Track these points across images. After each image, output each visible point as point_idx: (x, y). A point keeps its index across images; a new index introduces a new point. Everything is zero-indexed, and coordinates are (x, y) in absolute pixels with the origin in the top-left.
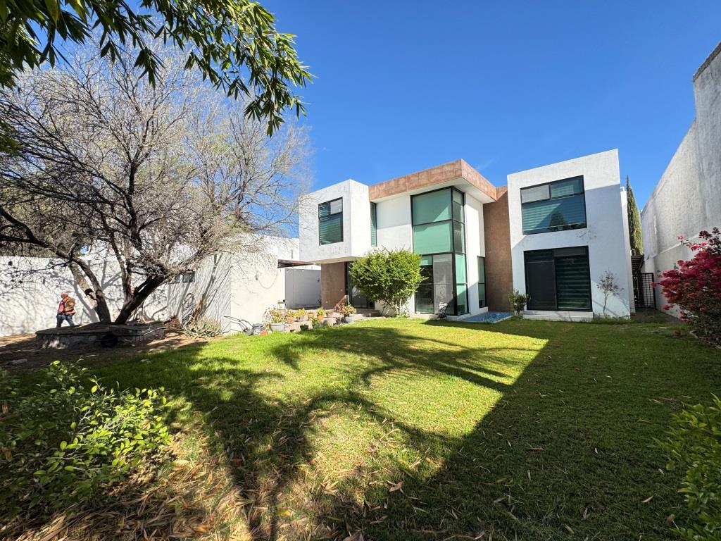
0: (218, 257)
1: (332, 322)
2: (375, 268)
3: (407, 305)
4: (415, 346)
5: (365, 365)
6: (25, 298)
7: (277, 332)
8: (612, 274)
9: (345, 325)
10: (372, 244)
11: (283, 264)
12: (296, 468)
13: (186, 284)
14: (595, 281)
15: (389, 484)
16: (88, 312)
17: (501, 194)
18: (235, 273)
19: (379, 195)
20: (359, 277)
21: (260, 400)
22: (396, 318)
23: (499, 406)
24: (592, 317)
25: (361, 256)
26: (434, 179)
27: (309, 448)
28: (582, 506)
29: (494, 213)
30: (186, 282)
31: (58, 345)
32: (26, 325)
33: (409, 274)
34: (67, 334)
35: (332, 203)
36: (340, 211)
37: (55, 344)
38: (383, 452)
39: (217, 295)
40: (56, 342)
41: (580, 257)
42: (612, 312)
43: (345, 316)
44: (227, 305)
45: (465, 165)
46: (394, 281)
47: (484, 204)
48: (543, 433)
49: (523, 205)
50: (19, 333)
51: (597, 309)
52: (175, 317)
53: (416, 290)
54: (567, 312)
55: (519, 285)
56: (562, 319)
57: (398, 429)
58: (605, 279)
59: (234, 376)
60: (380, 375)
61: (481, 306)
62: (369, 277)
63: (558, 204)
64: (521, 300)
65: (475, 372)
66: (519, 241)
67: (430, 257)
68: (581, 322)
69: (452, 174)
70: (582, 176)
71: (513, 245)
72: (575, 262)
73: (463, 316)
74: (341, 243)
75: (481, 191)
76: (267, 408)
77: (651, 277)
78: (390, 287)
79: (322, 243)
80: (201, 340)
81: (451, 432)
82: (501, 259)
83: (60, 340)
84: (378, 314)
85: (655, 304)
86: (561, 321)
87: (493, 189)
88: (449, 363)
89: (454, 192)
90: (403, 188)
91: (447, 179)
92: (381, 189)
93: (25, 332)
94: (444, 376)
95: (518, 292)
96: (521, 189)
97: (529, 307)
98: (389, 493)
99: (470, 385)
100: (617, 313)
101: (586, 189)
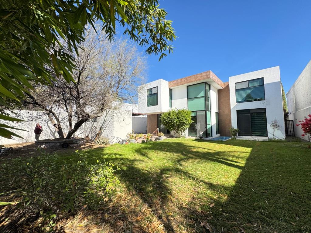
0: (108, 111)
1: (153, 139)
2: (172, 117)
3: (185, 133)
4: (194, 150)
5: (177, 157)
6: (28, 127)
7: (132, 143)
8: (277, 121)
9: (159, 141)
10: (170, 106)
11: (134, 115)
12: (167, 197)
13: (93, 122)
14: (269, 123)
15: (208, 204)
16: (52, 134)
17: (226, 85)
18: (115, 118)
19: (173, 86)
20: (165, 120)
21: (139, 170)
22: (180, 138)
23: (241, 175)
24: (268, 139)
25: (166, 111)
26: (198, 79)
27: (169, 189)
28: (295, 215)
29: (223, 93)
30: (92, 121)
31: (45, 147)
32: (28, 138)
33: (187, 119)
34: (48, 142)
35: (153, 89)
36: (156, 92)
37: (43, 146)
38: (200, 191)
39: (107, 127)
40: (44, 146)
41: (262, 113)
42: (277, 137)
43: (159, 137)
44: (112, 131)
45: (211, 73)
46: (180, 122)
47: (218, 90)
48: (265, 186)
49: (236, 90)
50: (25, 142)
51: (270, 135)
52: (87, 136)
53: (189, 126)
54: (256, 137)
55: (234, 125)
56: (254, 140)
57: (202, 183)
58: (274, 122)
59: (124, 160)
60: (184, 161)
61: (217, 134)
62: (169, 120)
63: (252, 90)
64: (235, 131)
65: (225, 161)
66: (235, 105)
67: (195, 113)
68: (263, 141)
69: (206, 76)
70: (263, 78)
71: (232, 107)
72: (257, 115)
73: (210, 138)
74: (157, 106)
75: (218, 84)
76: (143, 174)
77: (292, 122)
78: (178, 125)
79: (148, 106)
80: (101, 146)
81: (226, 185)
82: (226, 113)
83: (45, 144)
84: (172, 136)
85: (294, 134)
86: (254, 141)
87: (222, 83)
88: (212, 157)
89: (206, 85)
90: (184, 83)
91: (203, 79)
92: (174, 83)
93: (28, 141)
94: (212, 162)
95: (234, 128)
96: (235, 83)
97: (239, 134)
98: (210, 207)
99: (225, 166)
100: (279, 137)
101: (265, 83)
